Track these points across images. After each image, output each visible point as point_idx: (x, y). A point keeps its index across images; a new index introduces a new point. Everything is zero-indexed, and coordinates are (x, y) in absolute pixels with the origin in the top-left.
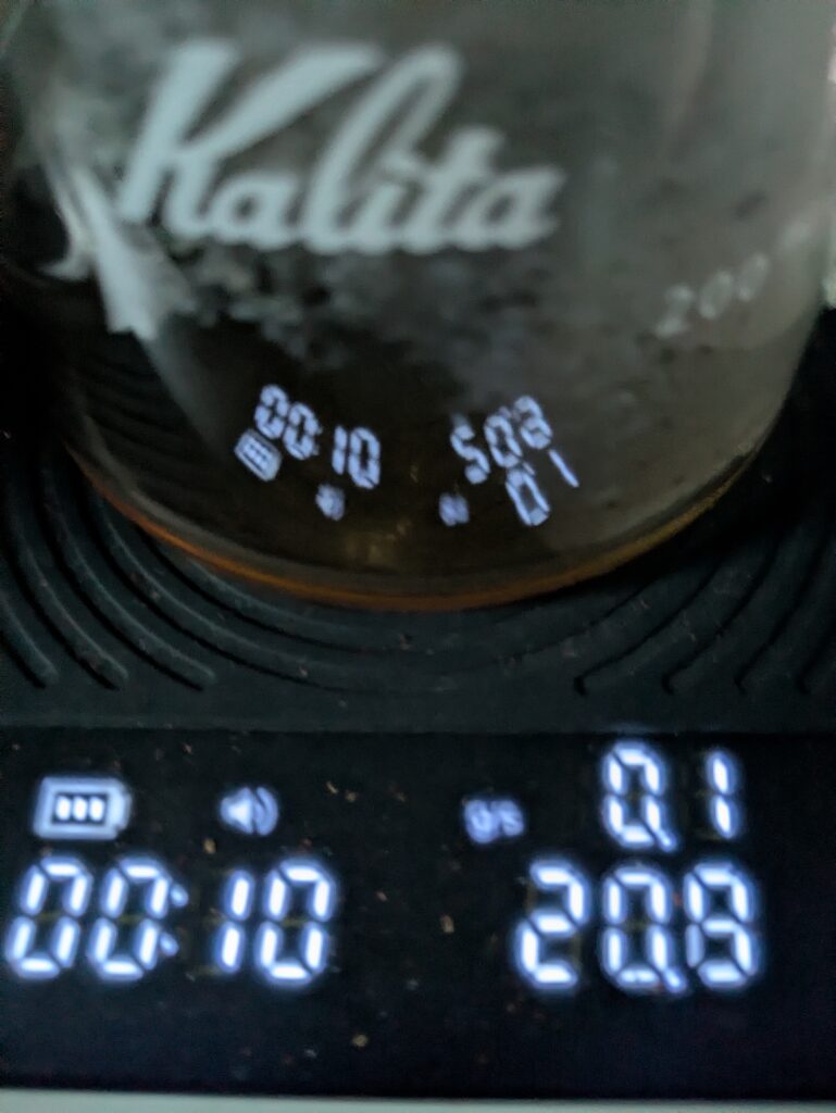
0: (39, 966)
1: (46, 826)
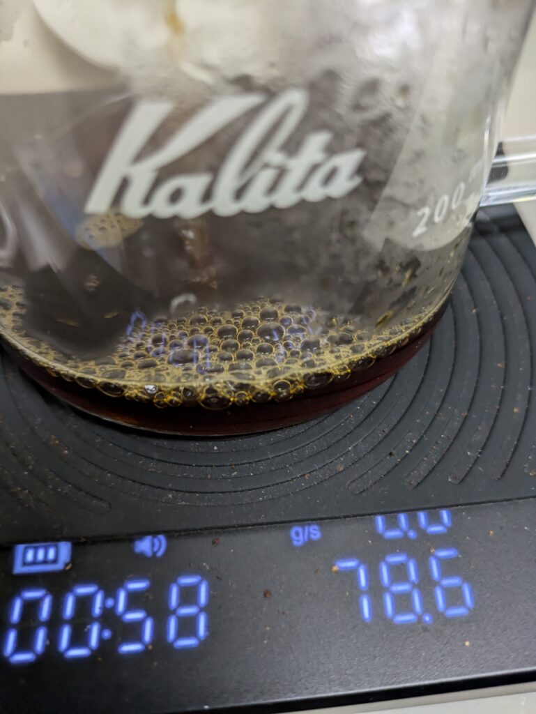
0: (24, 657)
1: (19, 569)
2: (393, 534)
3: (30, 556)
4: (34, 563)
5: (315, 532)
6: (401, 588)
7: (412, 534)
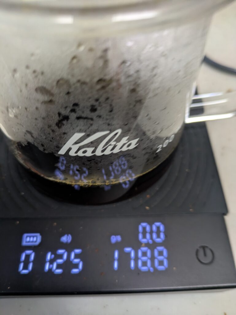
0: (25, 272)
1: (24, 243)
2: (144, 241)
3: (28, 239)
4: (29, 242)
5: (119, 238)
6: (144, 258)
7: (150, 241)
